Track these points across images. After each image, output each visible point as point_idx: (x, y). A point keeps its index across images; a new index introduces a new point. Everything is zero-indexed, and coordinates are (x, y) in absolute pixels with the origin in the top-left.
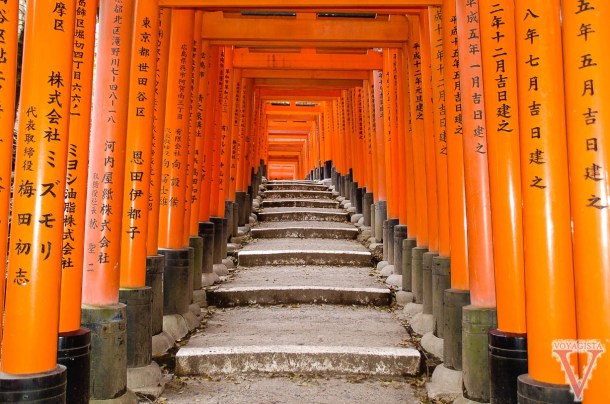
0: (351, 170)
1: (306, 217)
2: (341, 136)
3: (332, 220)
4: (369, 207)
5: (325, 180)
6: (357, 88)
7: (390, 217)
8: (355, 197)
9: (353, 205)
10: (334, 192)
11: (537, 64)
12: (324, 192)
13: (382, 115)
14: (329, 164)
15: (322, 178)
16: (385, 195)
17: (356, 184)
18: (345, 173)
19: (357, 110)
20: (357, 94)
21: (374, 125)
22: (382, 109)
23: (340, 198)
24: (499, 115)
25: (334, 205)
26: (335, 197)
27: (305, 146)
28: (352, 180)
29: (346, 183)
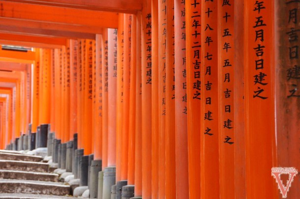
0: (76, 136)
1: (19, 189)
2: (64, 94)
3: (51, 193)
4: (97, 175)
5: (39, 150)
6: (88, 41)
7: (119, 178)
8: (79, 167)
9: (76, 177)
10: (51, 163)
11: (211, 59)
12: (38, 163)
13: (115, 75)
14: (44, 129)
15: (33, 147)
16: (115, 160)
17: (82, 151)
18: (67, 140)
19: (87, 65)
20: (88, 46)
21: (107, 85)
22: (115, 68)
23: (59, 171)
24: (194, 87)
25: (52, 178)
26: (52, 170)
27: (7, 104)
28: (76, 148)
29: (68, 151)
